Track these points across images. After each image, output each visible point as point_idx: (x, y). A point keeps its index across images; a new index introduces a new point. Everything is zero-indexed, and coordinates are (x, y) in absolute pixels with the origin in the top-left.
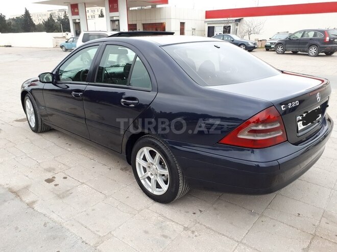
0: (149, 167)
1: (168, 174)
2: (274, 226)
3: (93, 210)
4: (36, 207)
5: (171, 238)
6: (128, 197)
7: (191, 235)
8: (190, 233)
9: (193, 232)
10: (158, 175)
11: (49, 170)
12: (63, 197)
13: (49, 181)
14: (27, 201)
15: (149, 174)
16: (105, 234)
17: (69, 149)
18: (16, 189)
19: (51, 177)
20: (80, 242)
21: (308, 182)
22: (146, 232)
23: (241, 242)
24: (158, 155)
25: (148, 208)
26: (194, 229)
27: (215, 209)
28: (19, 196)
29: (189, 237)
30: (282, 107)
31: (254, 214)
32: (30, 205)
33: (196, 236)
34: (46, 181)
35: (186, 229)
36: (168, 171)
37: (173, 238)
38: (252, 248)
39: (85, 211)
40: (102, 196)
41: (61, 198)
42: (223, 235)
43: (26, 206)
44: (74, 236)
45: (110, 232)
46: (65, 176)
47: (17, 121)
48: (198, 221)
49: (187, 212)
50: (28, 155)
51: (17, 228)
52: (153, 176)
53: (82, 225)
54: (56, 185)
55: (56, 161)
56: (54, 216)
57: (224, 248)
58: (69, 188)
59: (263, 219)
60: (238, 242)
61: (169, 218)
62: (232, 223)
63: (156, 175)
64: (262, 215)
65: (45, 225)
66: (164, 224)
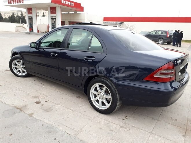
0: (98, 94)
1: (111, 98)
2: (166, 125)
3: (68, 118)
4: (34, 116)
5: (115, 131)
6: (85, 111)
7: (125, 130)
8: (124, 129)
9: (126, 128)
10: (104, 99)
11: (36, 97)
12: (49, 111)
13: (38, 103)
14: (28, 113)
15: (98, 98)
16: (78, 130)
17: (43, 87)
18: (19, 107)
19: (38, 101)
20: (66, 134)
21: (176, 105)
22: (101, 129)
23: (151, 133)
24: (105, 87)
25: (98, 117)
26: (125, 127)
27: (134, 117)
28: (22, 110)
29: (124, 131)
30: (175, 62)
31: (154, 119)
32: (31, 115)
33: (128, 130)
34: (35, 103)
35: (121, 127)
36: (111, 96)
37: (116, 132)
38: (158, 135)
39: (63, 118)
40: (70, 110)
41: (47, 112)
42: (142, 130)
43: (28, 116)
44: (61, 131)
45: (81, 129)
46: (46, 100)
47: (7, 71)
48: (126, 123)
49: (120, 119)
50: (20, 89)
51: (27, 127)
52: (101, 99)
53: (64, 125)
54: (42, 105)
55: (38, 92)
56: (46, 121)
57: (144, 136)
58: (50, 107)
59: (159, 122)
60: (150, 133)
61: (111, 121)
62: (144, 124)
63: (103, 99)
64: (158, 120)
65: (43, 125)
66: (109, 124)
